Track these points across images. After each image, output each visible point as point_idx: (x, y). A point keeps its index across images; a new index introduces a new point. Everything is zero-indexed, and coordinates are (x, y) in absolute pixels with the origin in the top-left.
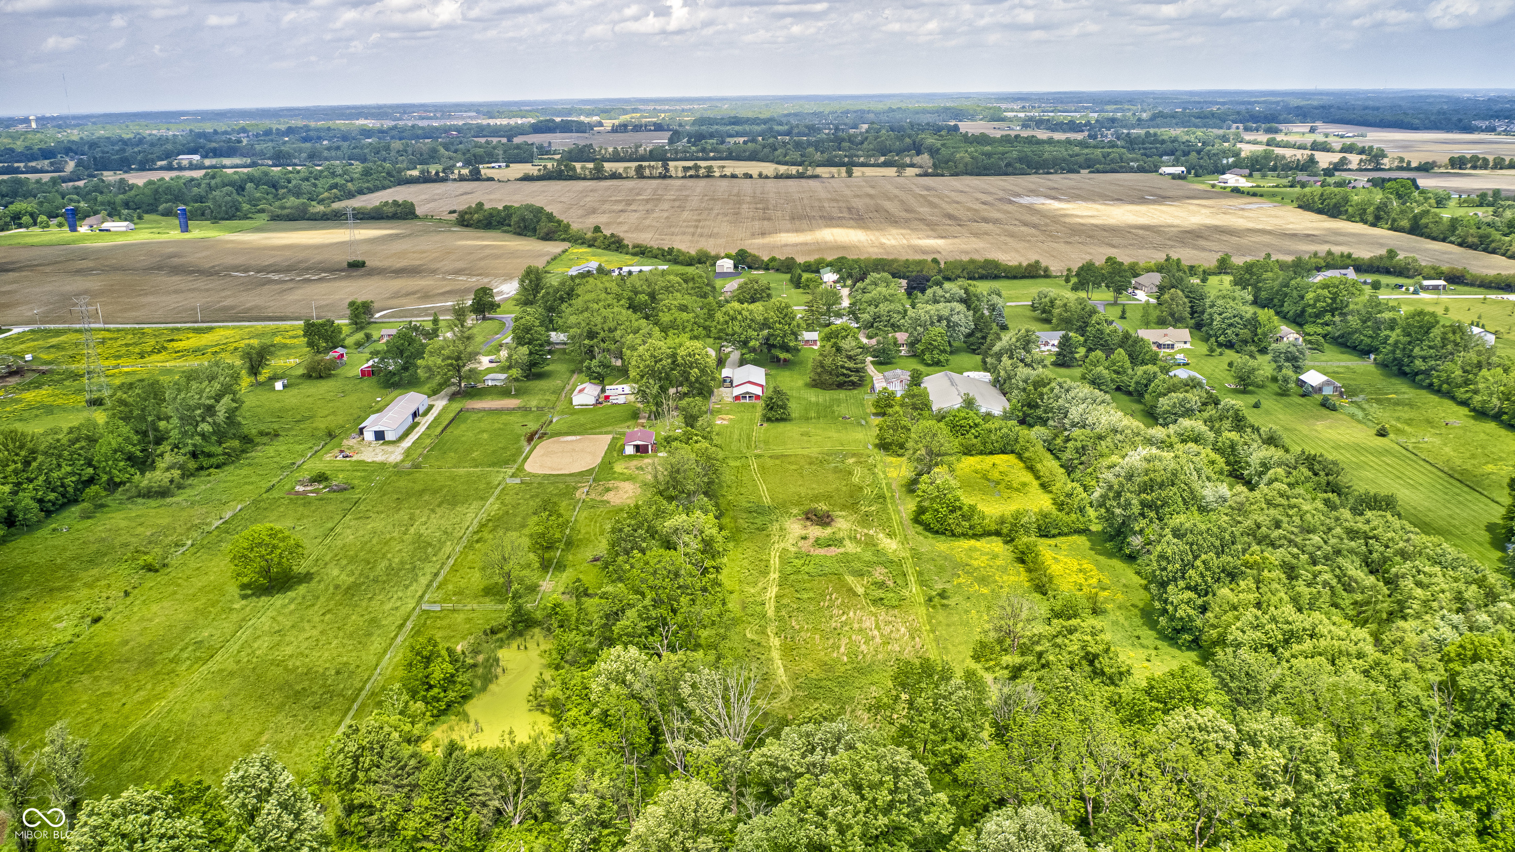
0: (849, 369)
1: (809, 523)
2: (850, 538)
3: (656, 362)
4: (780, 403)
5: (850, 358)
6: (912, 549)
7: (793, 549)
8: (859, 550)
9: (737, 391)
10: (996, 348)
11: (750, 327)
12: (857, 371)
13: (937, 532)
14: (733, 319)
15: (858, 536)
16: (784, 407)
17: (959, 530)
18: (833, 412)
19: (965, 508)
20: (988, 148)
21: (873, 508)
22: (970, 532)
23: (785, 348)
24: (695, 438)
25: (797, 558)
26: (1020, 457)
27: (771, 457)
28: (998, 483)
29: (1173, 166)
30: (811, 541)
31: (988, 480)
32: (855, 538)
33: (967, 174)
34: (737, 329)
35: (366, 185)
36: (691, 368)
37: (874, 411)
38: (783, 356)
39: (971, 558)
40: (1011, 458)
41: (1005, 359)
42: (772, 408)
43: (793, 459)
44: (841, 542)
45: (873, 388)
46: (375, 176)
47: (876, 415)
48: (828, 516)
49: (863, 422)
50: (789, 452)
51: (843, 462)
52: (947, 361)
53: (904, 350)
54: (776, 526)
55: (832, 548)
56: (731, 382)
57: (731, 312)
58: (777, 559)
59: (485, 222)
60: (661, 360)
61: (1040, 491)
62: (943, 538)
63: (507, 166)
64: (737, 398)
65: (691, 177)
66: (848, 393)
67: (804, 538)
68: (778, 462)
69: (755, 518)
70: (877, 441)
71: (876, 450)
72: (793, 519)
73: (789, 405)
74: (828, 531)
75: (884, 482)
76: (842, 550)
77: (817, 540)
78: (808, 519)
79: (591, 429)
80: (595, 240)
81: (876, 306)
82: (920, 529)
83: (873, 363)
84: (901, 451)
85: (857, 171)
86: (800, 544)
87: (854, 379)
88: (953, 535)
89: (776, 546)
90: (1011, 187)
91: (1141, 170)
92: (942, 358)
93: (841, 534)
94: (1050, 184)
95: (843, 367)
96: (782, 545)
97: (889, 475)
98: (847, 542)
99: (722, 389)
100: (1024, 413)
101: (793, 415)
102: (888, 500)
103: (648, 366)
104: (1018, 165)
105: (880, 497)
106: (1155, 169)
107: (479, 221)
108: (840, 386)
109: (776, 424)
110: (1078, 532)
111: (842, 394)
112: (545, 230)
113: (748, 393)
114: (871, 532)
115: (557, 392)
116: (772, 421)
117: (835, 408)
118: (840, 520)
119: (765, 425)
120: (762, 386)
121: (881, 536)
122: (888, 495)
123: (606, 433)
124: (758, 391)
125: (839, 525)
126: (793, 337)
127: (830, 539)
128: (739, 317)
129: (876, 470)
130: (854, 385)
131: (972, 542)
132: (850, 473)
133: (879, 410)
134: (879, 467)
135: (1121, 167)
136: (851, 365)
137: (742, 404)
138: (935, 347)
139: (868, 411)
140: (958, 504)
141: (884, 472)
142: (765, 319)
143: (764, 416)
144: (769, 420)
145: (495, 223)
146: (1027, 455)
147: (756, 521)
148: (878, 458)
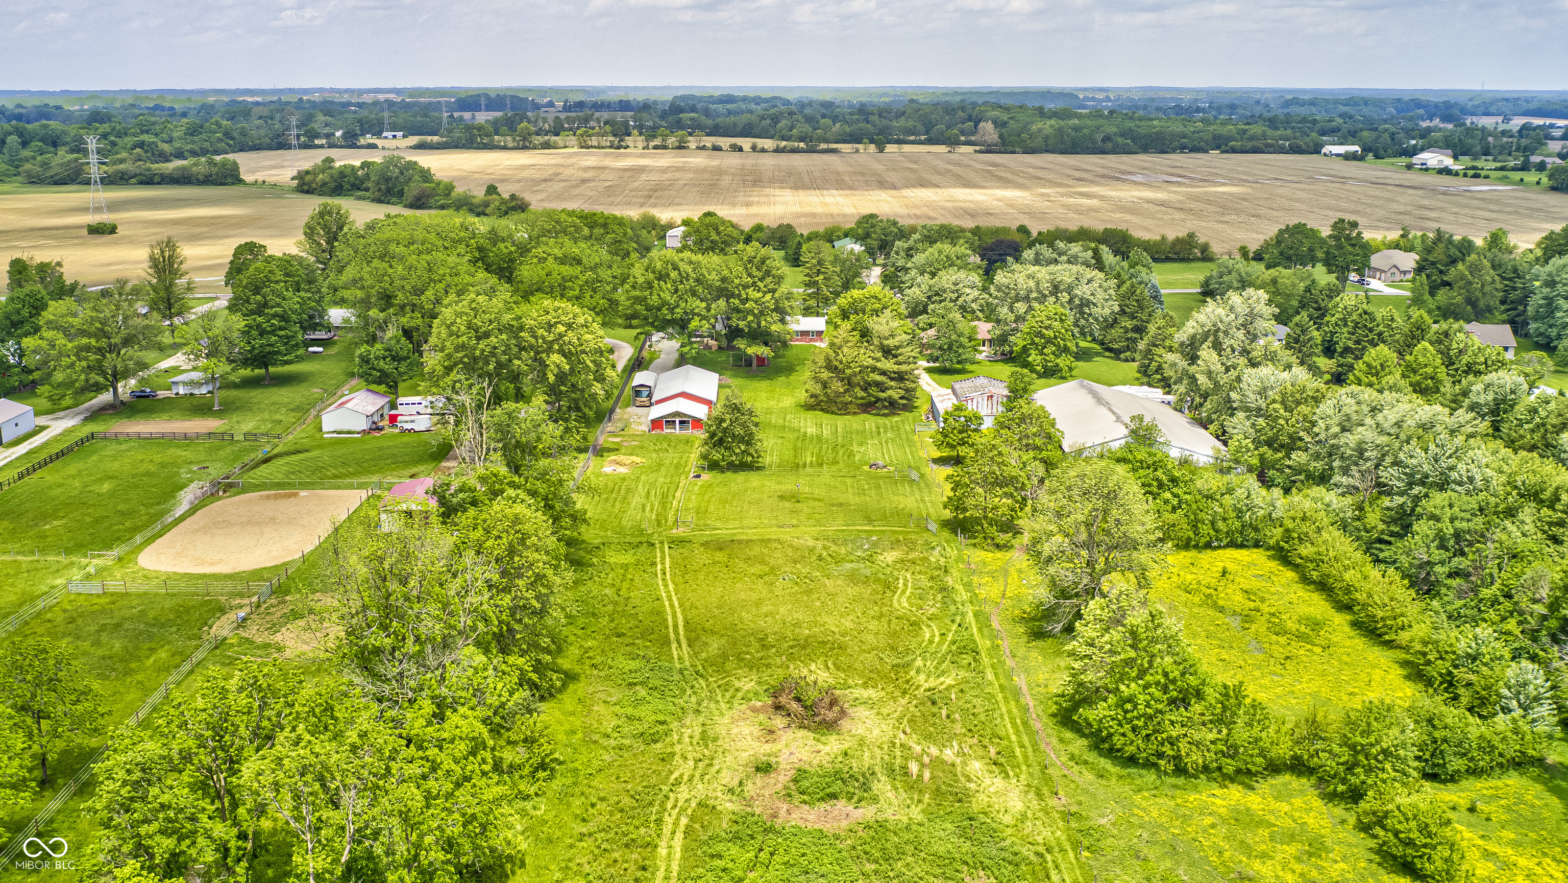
0: (883, 373)
1: (779, 721)
2: (891, 771)
3: (479, 339)
4: (739, 431)
5: (887, 352)
6: (1068, 816)
7: (728, 805)
8: (916, 813)
9: (657, 412)
10: (1181, 336)
11: (694, 293)
12: (900, 377)
13: (1132, 761)
14: (662, 277)
15: (914, 767)
16: (748, 440)
17: (1195, 758)
18: (851, 454)
19: (1212, 695)
20: (1076, 121)
21: (949, 681)
22: (1230, 766)
23: (760, 336)
24: (511, 492)
25: (736, 838)
26: (1283, 556)
27: (705, 545)
28: (1247, 619)
29: (1341, 144)
30: (782, 778)
31: (1222, 610)
32: (906, 773)
33: (1047, 151)
34: (666, 296)
35: (189, 147)
36: (549, 350)
37: (937, 454)
38: (756, 350)
39: (1246, 848)
40: (1258, 556)
41: (1207, 354)
42: (721, 442)
43: (757, 550)
44: (865, 786)
45: (933, 410)
46: (204, 136)
47: (941, 461)
48: (833, 703)
49: (914, 475)
50: (751, 534)
51: (870, 559)
52: (1071, 369)
53: (985, 352)
54: (693, 727)
55: (841, 805)
56: (650, 396)
57: (659, 265)
58: (678, 841)
59: (333, 185)
60: (487, 335)
61: (1359, 642)
62: (1150, 777)
63: (404, 136)
64: (656, 424)
65: (655, 148)
66: (881, 420)
67: (764, 768)
68: (720, 556)
69: (638, 702)
70: (947, 514)
71: (946, 534)
72: (740, 707)
73: (760, 435)
74: (832, 745)
75: (969, 610)
76: (867, 813)
77: (800, 775)
78: (778, 708)
79: (336, 477)
80: (486, 204)
81: (933, 275)
82: (1079, 745)
83: (929, 370)
84: (1002, 538)
85: (890, 148)
86: (750, 789)
87: (894, 394)
88: (1180, 770)
89: (683, 793)
90: (1117, 166)
91: (1296, 150)
92: (1063, 362)
93: (867, 761)
94: (1168, 162)
95: (874, 369)
96: (701, 791)
97: (983, 593)
98: (882, 786)
99: (632, 410)
100: (1262, 458)
101: (767, 460)
102: (985, 660)
103: (463, 347)
104: (1120, 140)
105: (962, 651)
106: (1316, 150)
107: (324, 184)
108: (868, 407)
109: (729, 474)
110: (1520, 763)
111: (870, 422)
112: (415, 193)
113: (677, 414)
114: (949, 754)
115: (302, 410)
116: (722, 470)
117: (855, 448)
118: (862, 712)
119: (706, 476)
120: (708, 403)
121: (976, 766)
122: (983, 644)
123: (360, 486)
124: (700, 411)
125: (860, 730)
126: (776, 317)
127: (837, 775)
128: (674, 274)
129: (949, 581)
130: (893, 407)
131: (1235, 793)
132: (889, 586)
133: (946, 452)
134: (955, 572)
135: (1267, 145)
136: (888, 365)
137: (666, 438)
138: (1049, 341)
139: (922, 454)
140: (1193, 681)
141: (968, 586)
142: (723, 280)
143: (704, 457)
144: (714, 466)
145: (346, 186)
146: (1306, 550)
147: (643, 711)
148: (952, 553)
